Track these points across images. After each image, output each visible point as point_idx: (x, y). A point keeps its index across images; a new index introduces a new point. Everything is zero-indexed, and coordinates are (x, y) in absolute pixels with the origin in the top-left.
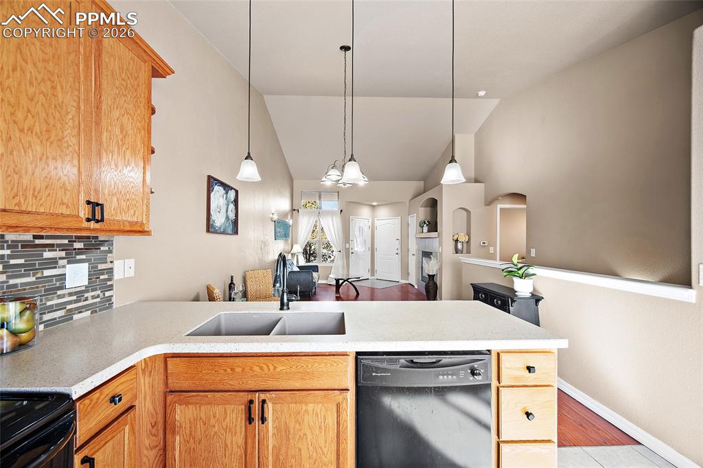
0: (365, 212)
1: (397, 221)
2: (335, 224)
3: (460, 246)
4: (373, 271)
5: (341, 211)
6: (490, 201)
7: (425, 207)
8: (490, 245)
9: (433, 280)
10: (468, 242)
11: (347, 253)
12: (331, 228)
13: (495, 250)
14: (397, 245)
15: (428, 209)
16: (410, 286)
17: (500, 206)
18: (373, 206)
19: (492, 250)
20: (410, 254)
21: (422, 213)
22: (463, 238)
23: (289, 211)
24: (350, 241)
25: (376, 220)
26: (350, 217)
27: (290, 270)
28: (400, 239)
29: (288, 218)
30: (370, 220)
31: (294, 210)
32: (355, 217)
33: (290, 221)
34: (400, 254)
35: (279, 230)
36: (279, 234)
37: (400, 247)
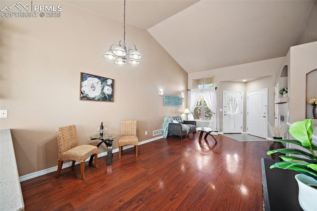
0: (238, 87)
1: (265, 91)
4: (245, 128)
5: (216, 88)
11: (221, 114)
14: (265, 110)
18: (245, 83)
23: (183, 91)
24: (223, 108)
25: (247, 92)
26: (224, 91)
27: (171, 122)
28: (267, 105)
29: (181, 94)
30: (243, 92)
31: (188, 90)
32: (228, 91)
33: (183, 95)
34: (267, 117)
35: (168, 100)
36: (168, 103)
37: (267, 112)
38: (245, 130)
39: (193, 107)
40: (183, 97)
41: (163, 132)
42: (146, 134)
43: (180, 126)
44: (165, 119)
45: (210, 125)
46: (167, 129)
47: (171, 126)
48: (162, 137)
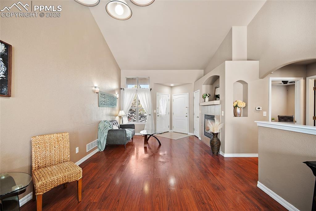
0: (166, 90)
1: (186, 96)
2: (147, 98)
3: (238, 110)
4: (171, 127)
5: (151, 89)
6: (263, 75)
7: (207, 84)
8: (263, 110)
9: (217, 137)
10: (245, 108)
11: (155, 116)
12: (144, 100)
13: (268, 114)
14: (186, 111)
15: (209, 86)
16: (195, 137)
17: (271, 79)
18: (171, 87)
19: (265, 114)
20: (195, 116)
21: (205, 89)
22: (242, 104)
23: (117, 89)
24: (157, 109)
25: (173, 95)
26: (157, 93)
27: (110, 129)
28: (188, 107)
29: (115, 93)
30: (170, 95)
31: (121, 89)
32: (160, 93)
33: (117, 95)
34: (188, 116)
35: (104, 100)
36: (104, 103)
37: (188, 112)
38: (171, 129)
39: (128, 108)
40: (118, 96)
41: (99, 143)
42: (77, 151)
43: (125, 132)
44: (101, 126)
45: (145, 127)
46: (106, 138)
47: (111, 133)
48: (97, 150)
